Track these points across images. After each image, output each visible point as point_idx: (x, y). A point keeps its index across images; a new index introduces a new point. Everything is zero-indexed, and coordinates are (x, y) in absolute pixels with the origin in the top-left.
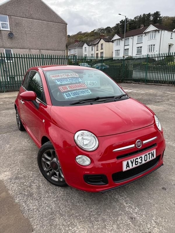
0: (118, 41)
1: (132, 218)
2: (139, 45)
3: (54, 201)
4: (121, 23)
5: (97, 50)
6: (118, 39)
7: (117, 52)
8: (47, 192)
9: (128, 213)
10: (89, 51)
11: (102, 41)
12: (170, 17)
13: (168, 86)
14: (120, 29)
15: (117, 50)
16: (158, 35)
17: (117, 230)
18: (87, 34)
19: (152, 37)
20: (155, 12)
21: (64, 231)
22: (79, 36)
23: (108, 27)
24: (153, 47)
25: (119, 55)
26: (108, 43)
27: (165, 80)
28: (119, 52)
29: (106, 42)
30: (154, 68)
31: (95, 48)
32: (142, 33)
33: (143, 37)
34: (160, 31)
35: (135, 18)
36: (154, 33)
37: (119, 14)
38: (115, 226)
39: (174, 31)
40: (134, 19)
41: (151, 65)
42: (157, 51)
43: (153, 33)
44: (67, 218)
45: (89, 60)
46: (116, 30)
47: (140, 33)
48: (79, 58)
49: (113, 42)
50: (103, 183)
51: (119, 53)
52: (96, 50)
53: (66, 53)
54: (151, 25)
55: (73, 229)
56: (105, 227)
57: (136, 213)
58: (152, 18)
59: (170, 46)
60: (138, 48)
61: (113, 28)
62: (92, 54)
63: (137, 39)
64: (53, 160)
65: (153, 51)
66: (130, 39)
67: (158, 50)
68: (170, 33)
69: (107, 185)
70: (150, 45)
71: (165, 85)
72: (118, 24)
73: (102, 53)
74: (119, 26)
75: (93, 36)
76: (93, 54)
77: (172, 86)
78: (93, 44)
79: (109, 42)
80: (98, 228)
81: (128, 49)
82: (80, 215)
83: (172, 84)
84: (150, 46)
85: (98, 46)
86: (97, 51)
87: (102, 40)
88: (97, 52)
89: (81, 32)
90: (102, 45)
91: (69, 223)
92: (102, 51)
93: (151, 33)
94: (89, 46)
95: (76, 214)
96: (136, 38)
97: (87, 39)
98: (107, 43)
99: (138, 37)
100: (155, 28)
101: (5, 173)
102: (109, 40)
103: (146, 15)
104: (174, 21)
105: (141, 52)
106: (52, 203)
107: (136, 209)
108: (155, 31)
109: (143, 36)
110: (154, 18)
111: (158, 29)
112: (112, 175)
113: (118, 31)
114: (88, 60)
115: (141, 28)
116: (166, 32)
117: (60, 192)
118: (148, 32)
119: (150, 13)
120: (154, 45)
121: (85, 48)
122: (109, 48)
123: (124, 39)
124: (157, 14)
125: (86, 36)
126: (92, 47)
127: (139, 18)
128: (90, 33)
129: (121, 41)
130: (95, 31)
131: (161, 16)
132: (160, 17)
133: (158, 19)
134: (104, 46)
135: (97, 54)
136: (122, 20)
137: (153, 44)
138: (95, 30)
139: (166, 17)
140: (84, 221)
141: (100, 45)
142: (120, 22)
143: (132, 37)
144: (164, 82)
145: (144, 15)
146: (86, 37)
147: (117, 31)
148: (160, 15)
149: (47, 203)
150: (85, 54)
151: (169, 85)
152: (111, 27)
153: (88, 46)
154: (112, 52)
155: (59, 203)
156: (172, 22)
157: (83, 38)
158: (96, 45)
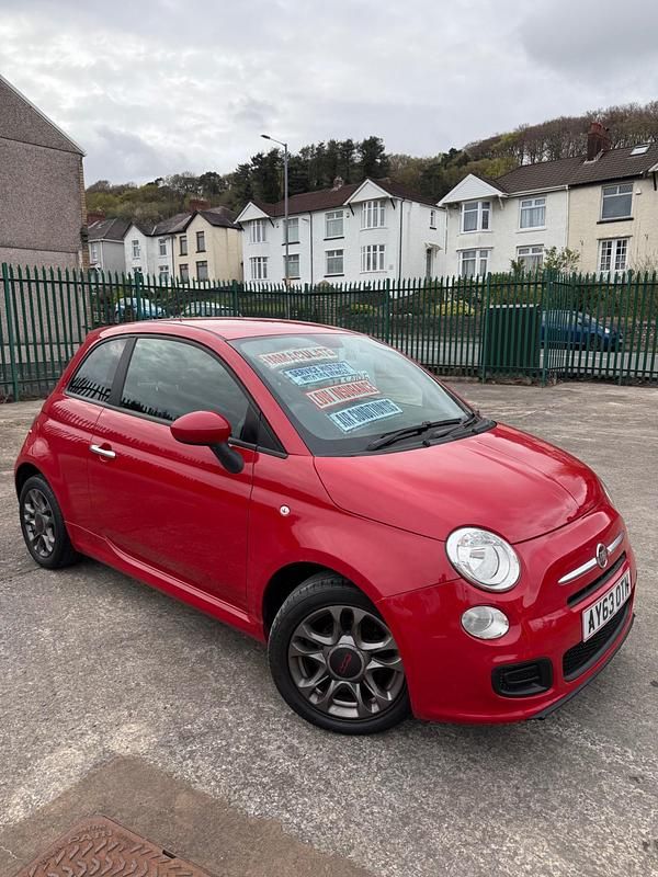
0: (258, 228)
1: (636, 779)
2: (334, 246)
3: (383, 783)
4: (255, 164)
5: (183, 254)
6: (258, 220)
7: (259, 265)
8: (333, 760)
9: (615, 769)
10: (150, 257)
11: (200, 223)
12: (413, 157)
13: (460, 381)
14: (255, 184)
15: (259, 259)
16: (392, 214)
17: (622, 819)
18: (130, 192)
19: (375, 220)
20: (368, 138)
21: (482, 860)
22: (101, 196)
23: (209, 174)
24: (378, 252)
25: (265, 276)
26: (222, 230)
27: (447, 363)
28: (265, 265)
29: (214, 225)
30: (391, 323)
31: (172, 246)
32: (341, 206)
33: (345, 217)
34: (399, 202)
35: (304, 151)
36: (379, 208)
37: (264, 136)
38: (608, 810)
39: (440, 204)
40: (300, 155)
41: (381, 312)
42: (391, 268)
43: (375, 206)
44: (460, 822)
45: (155, 287)
46: (239, 185)
47: (335, 203)
48: (114, 282)
49: (240, 227)
50: (539, 688)
51: (265, 269)
52: (177, 252)
53: (81, 261)
54: (368, 180)
55: (505, 849)
56: (585, 820)
57: (635, 761)
58: (357, 157)
59: (429, 251)
60: (330, 253)
61: (229, 177)
62: (162, 269)
63: (324, 223)
64: (341, 642)
65: (381, 267)
66: (302, 222)
67: (395, 263)
68: (428, 210)
69: (550, 691)
70: (369, 247)
71: (448, 378)
72: (247, 166)
73: (201, 265)
74: (248, 172)
75: (152, 199)
76: (167, 268)
77: (470, 382)
78: (163, 231)
79: (226, 227)
80: (571, 828)
81: (296, 256)
82: (492, 805)
83: (469, 375)
84: (369, 250)
85: (188, 238)
86: (181, 255)
87: (199, 218)
88: (183, 260)
89: (106, 182)
90: (200, 235)
91: (478, 834)
92: (201, 257)
93: (369, 206)
94: (149, 239)
95: (477, 804)
96: (320, 219)
97: (133, 209)
98: (216, 229)
99: (329, 216)
100: (382, 193)
101: (124, 729)
102: (225, 222)
103: (340, 147)
104: (427, 171)
105: (340, 268)
106: (379, 789)
107: (626, 751)
108: (383, 201)
109: (345, 214)
110: (364, 159)
111: (390, 196)
112: (565, 657)
113: (247, 190)
114: (152, 290)
115: (336, 189)
116: (416, 205)
117: (377, 752)
118: (361, 204)
119: (349, 141)
120: (382, 248)
121: (136, 242)
122: (227, 250)
123: (280, 222)
124: (372, 146)
125: (128, 200)
126: (161, 241)
127: (315, 151)
128: (144, 190)
129: (269, 225)
130: (161, 185)
131: (386, 152)
132: (383, 157)
133: (379, 161)
134: (207, 240)
135: (184, 267)
136: (260, 156)
137: (378, 243)
138: (161, 179)
139: (403, 158)
140: (516, 818)
141: (191, 235)
142: (253, 159)
143: (307, 217)
144: (446, 370)
145: (333, 144)
146: (127, 204)
147: (242, 189)
148: (382, 149)
149: (362, 793)
150: (137, 264)
151: (463, 378)
152: (221, 175)
153: (147, 236)
154: (238, 265)
155: (402, 785)
156: (421, 174)
157: (116, 204)
158: (178, 236)
